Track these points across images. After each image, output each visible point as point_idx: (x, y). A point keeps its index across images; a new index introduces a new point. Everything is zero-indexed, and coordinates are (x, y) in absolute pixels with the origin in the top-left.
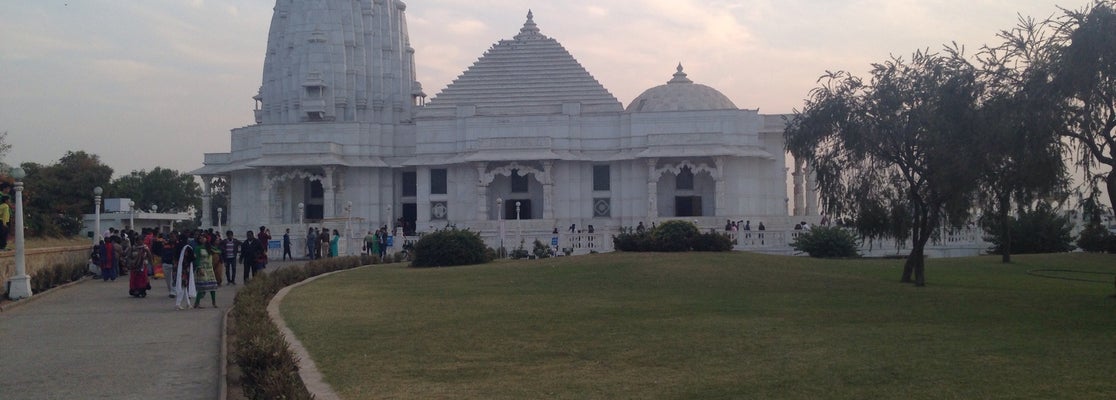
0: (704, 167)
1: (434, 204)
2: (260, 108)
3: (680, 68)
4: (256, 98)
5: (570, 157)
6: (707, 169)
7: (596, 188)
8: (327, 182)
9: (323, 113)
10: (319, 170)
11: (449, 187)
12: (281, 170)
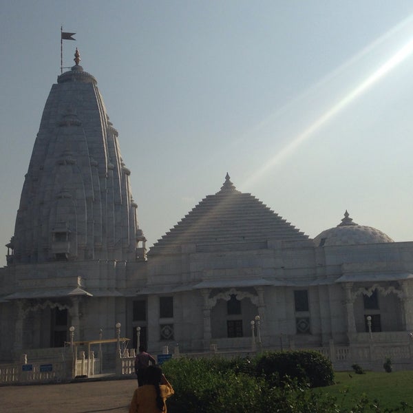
0: (391, 289)
1: (162, 326)
2: (10, 254)
3: (347, 214)
4: (8, 246)
5: (277, 284)
6: (395, 291)
7: (297, 309)
8: (74, 310)
9: (68, 254)
10: (66, 300)
11: (175, 311)
12: (32, 302)
